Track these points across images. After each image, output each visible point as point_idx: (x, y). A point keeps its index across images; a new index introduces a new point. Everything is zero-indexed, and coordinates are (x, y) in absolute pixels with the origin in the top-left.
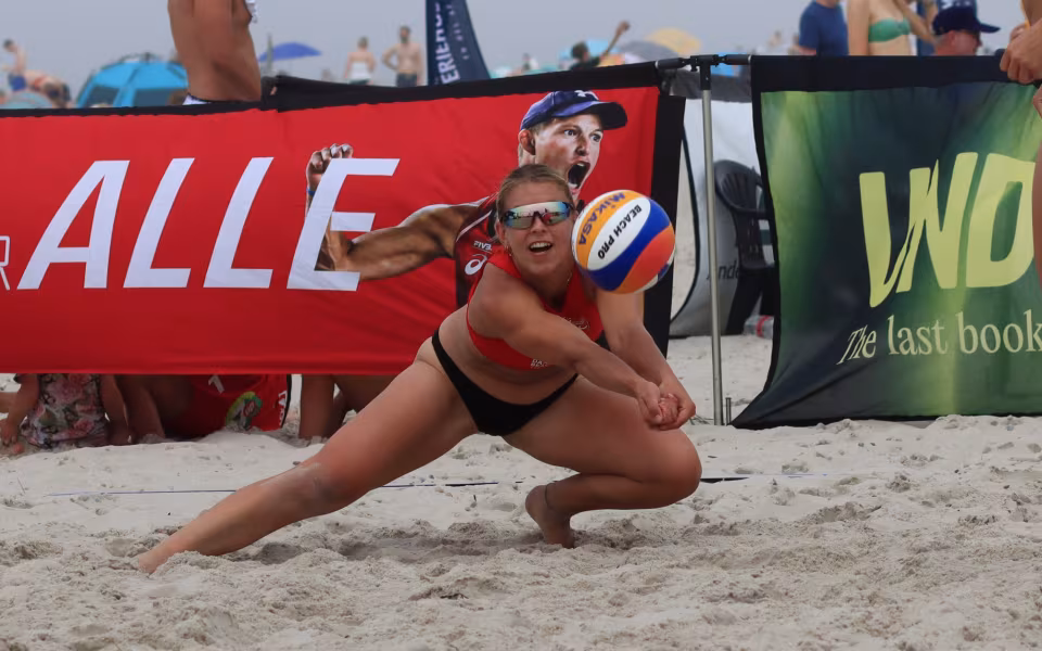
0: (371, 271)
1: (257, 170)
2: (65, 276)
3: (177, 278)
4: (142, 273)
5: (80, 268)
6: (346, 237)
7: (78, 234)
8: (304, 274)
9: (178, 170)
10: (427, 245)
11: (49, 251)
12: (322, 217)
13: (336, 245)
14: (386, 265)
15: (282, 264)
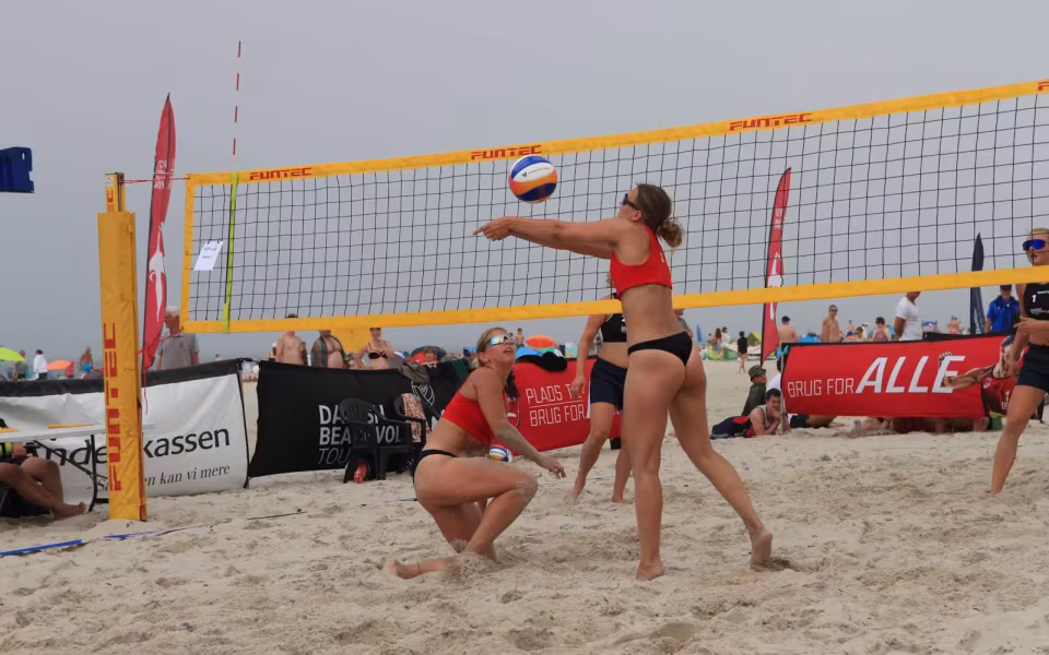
0: (956, 387)
1: (924, 359)
2: (868, 389)
3: (901, 390)
4: (891, 389)
5: (873, 387)
6: (949, 378)
7: (873, 378)
8: (937, 388)
9: (901, 360)
10: (973, 380)
11: (865, 382)
12: (943, 372)
13: (946, 380)
14: (960, 386)
15: (930, 386)
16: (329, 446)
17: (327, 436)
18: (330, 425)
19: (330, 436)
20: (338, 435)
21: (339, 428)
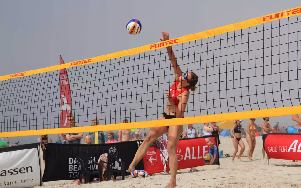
16: (73, 171)
17: (72, 168)
18: (73, 164)
19: (73, 168)
20: (77, 168)
21: (77, 165)
